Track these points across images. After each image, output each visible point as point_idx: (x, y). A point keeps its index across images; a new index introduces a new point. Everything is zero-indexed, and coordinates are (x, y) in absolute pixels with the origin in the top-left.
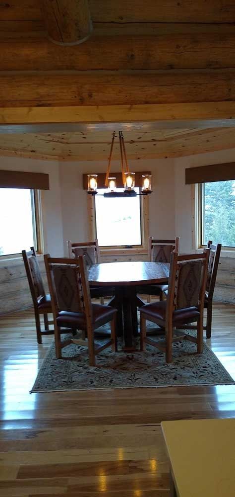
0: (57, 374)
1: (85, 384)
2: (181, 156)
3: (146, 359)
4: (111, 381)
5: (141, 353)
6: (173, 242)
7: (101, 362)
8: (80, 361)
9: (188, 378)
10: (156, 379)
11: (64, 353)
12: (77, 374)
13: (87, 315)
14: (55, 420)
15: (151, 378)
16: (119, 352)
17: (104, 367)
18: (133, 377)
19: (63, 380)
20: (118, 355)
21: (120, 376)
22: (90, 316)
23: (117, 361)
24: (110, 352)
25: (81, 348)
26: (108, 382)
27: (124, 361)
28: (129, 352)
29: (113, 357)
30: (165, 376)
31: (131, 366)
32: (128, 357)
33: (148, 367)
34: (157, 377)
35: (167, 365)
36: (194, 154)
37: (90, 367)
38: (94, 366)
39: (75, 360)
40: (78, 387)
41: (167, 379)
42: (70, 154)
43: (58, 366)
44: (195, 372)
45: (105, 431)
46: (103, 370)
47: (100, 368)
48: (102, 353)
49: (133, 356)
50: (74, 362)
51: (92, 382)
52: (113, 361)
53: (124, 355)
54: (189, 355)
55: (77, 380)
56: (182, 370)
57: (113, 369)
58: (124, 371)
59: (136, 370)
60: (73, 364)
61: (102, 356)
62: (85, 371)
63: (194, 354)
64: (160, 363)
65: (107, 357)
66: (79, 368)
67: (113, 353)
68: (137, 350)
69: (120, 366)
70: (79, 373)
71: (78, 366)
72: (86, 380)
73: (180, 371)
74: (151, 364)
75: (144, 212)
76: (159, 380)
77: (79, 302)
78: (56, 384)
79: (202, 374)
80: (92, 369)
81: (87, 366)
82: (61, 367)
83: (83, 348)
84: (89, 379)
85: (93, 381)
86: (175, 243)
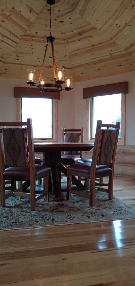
0: (4, 217)
1: (31, 223)
2: (79, 81)
3: (74, 204)
4: (53, 220)
5: (68, 202)
6: (80, 130)
7: (39, 208)
8: (21, 208)
9: (113, 215)
10: (89, 217)
11: (7, 203)
12: (22, 216)
13: (31, 168)
14: (12, 253)
15: (84, 216)
16: (51, 201)
17: (43, 211)
18: (70, 216)
19: (12, 221)
20: (51, 203)
21: (58, 216)
22: (33, 169)
23: (52, 207)
24: (44, 201)
25: (19, 200)
26: (50, 221)
27: (57, 206)
28: (58, 201)
29: (47, 204)
30: (94, 215)
31: (65, 209)
32: (59, 204)
33: (78, 209)
34: (89, 216)
35: (92, 208)
36: (88, 79)
37: (32, 212)
38: (34, 210)
39: (17, 208)
40: (25, 226)
41: (96, 216)
42: (6, 72)
43: (4, 212)
44: (115, 211)
45: (65, 259)
46: (44, 213)
47: (40, 212)
48: (38, 202)
49: (62, 203)
50: (17, 209)
51: (37, 222)
52: (49, 207)
53: (56, 203)
54: (104, 201)
55: (23, 220)
56: (105, 211)
57: (51, 212)
58: (60, 213)
59: (70, 212)
60: (17, 211)
61: (39, 204)
62: (28, 214)
63: (107, 200)
64: (85, 207)
65: (43, 205)
66: (22, 213)
67: (46, 202)
68: (64, 200)
69: (55, 210)
70: (24, 215)
71: (21, 211)
72: (31, 221)
73: (104, 211)
74: (80, 208)
75: (55, 116)
76: (91, 217)
77: (25, 158)
78: (6, 224)
79: (121, 212)
80: (34, 213)
81: (28, 211)
82: (7, 213)
83: (21, 200)
84: (34, 220)
85: (38, 220)
86: (81, 131)
